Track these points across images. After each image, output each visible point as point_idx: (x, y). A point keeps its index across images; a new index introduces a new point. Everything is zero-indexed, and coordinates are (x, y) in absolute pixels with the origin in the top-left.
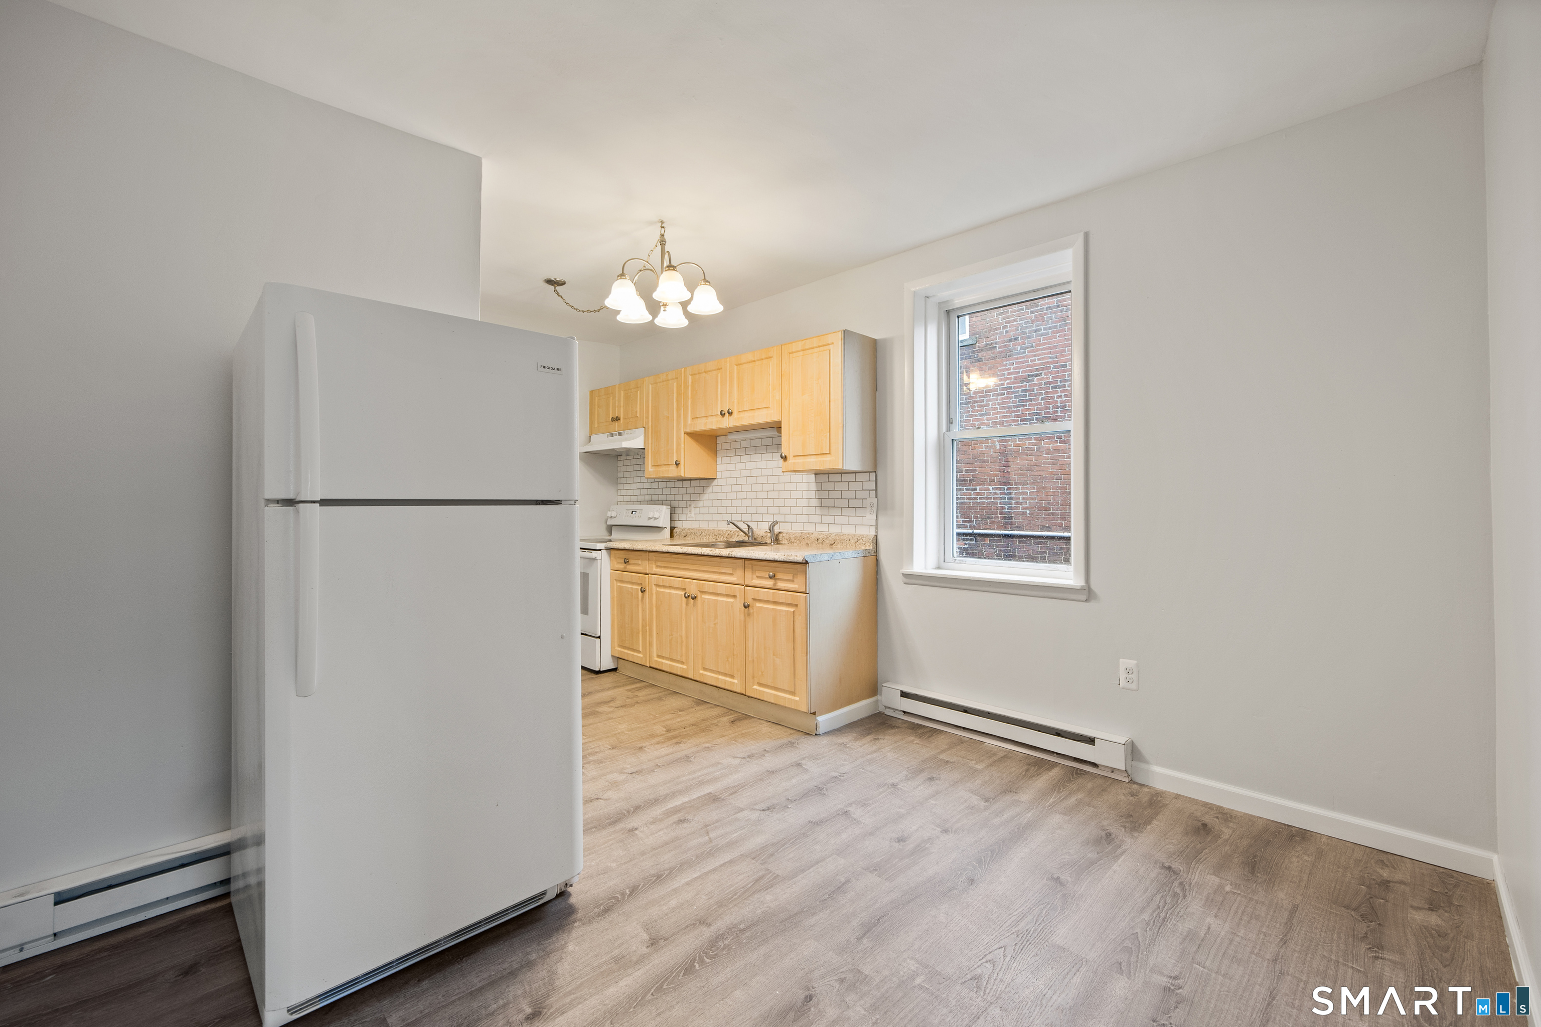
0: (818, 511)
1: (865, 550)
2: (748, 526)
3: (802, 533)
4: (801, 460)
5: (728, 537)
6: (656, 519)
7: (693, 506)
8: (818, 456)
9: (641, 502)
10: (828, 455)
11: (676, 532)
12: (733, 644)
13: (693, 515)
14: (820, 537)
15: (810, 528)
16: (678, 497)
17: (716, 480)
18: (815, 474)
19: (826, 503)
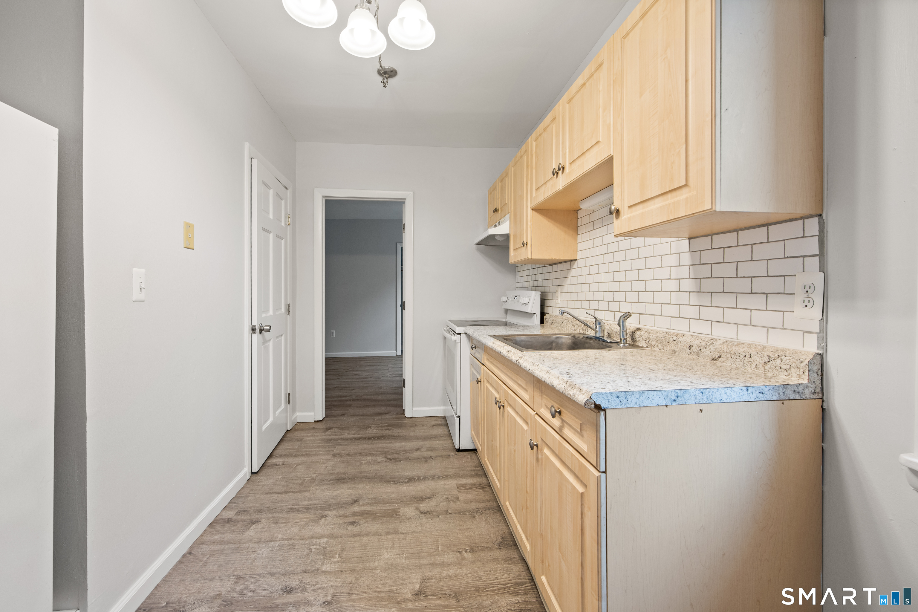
0: (694, 299)
1: (785, 386)
2: (595, 318)
3: (667, 333)
4: (639, 210)
6: (526, 304)
7: (559, 291)
8: (665, 197)
10: (684, 190)
11: (546, 319)
13: (559, 301)
14: (695, 343)
15: (681, 327)
16: (550, 283)
17: (577, 261)
18: (690, 239)
19: (707, 285)
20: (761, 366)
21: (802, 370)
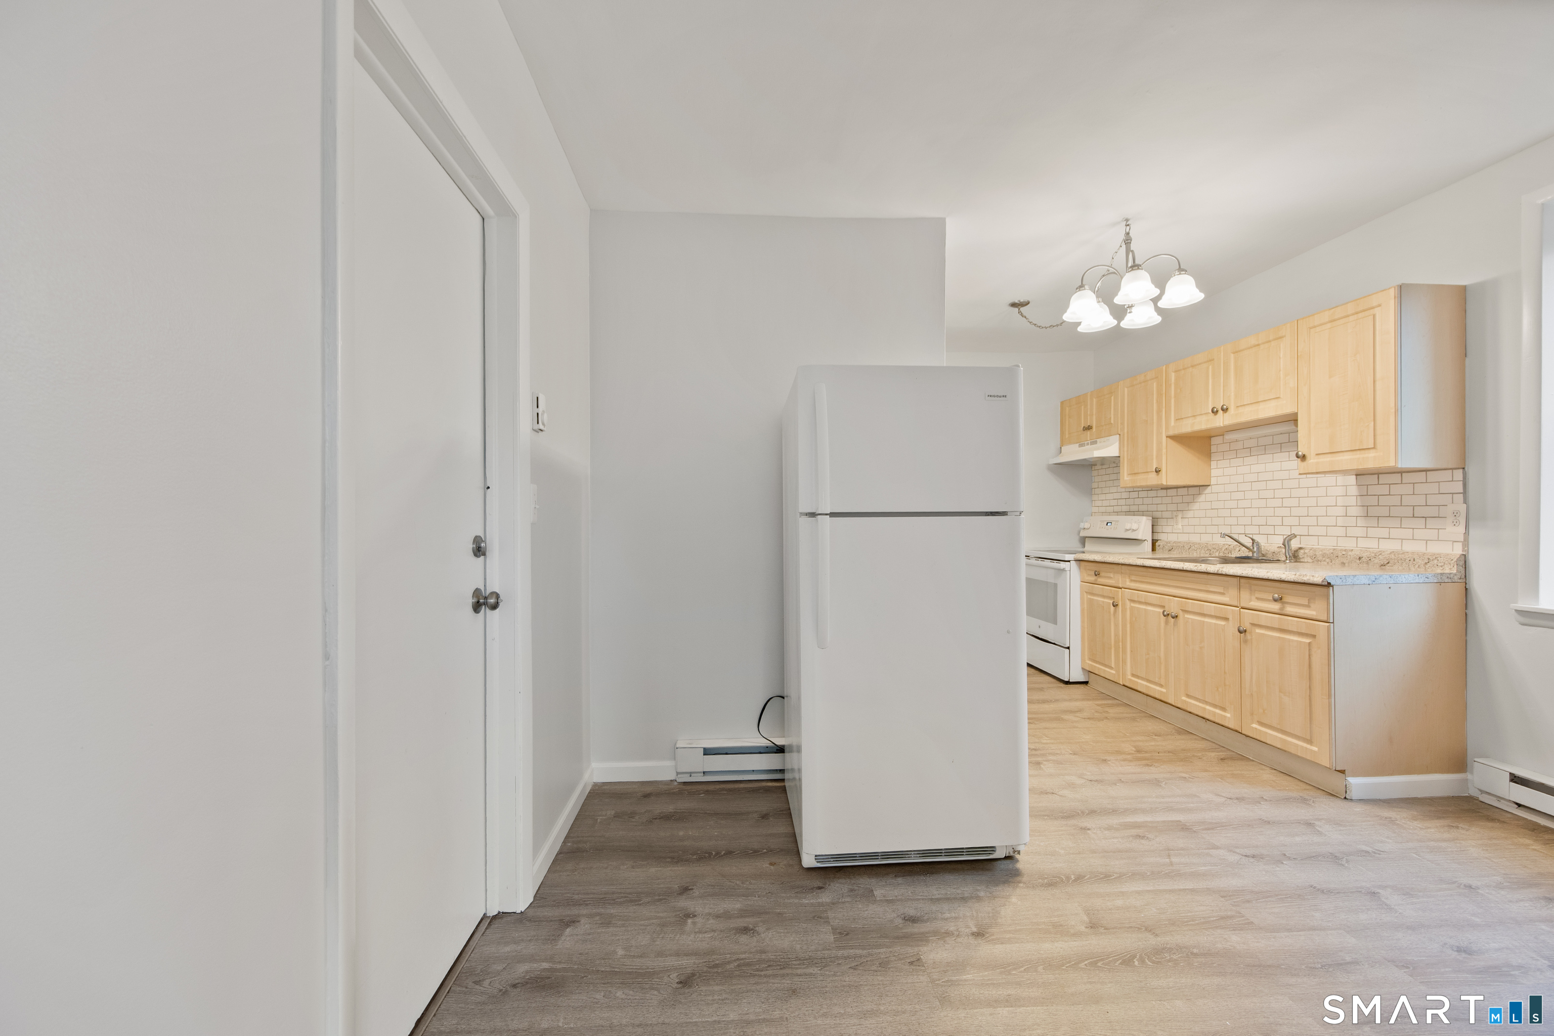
0: (1361, 522)
1: (1442, 574)
2: (1253, 540)
3: (1334, 549)
4: (1327, 458)
5: (1226, 552)
6: (1134, 530)
7: (1180, 516)
8: (1354, 452)
9: (1117, 513)
10: (1372, 451)
11: (1159, 546)
12: (1225, 672)
13: (1180, 527)
14: (1365, 555)
15: (1349, 544)
16: (1161, 508)
17: (1210, 487)
18: (1356, 475)
19: (1373, 511)
20: (1422, 566)
21: (1452, 565)
